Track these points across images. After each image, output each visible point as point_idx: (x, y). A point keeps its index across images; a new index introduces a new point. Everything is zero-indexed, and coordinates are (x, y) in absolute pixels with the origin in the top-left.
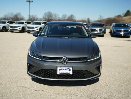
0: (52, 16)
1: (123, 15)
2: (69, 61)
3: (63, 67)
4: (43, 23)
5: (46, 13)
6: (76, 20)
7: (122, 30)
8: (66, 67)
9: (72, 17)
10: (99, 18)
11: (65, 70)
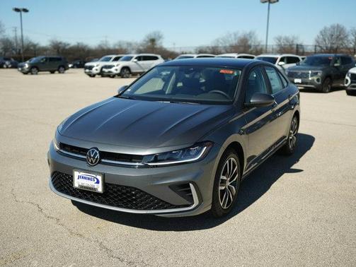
2: (103, 160)
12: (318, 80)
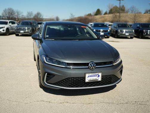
0: (14, 14)
1: (94, 14)
2: (97, 67)
3: (91, 73)
4: (10, 23)
5: (6, 10)
6: (43, 19)
7: (102, 30)
8: (95, 73)
9: (39, 15)
10: (70, 17)
11: (94, 76)
12: (30, 31)
